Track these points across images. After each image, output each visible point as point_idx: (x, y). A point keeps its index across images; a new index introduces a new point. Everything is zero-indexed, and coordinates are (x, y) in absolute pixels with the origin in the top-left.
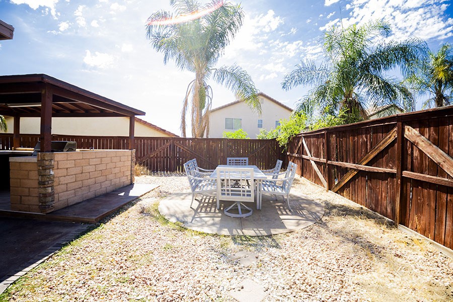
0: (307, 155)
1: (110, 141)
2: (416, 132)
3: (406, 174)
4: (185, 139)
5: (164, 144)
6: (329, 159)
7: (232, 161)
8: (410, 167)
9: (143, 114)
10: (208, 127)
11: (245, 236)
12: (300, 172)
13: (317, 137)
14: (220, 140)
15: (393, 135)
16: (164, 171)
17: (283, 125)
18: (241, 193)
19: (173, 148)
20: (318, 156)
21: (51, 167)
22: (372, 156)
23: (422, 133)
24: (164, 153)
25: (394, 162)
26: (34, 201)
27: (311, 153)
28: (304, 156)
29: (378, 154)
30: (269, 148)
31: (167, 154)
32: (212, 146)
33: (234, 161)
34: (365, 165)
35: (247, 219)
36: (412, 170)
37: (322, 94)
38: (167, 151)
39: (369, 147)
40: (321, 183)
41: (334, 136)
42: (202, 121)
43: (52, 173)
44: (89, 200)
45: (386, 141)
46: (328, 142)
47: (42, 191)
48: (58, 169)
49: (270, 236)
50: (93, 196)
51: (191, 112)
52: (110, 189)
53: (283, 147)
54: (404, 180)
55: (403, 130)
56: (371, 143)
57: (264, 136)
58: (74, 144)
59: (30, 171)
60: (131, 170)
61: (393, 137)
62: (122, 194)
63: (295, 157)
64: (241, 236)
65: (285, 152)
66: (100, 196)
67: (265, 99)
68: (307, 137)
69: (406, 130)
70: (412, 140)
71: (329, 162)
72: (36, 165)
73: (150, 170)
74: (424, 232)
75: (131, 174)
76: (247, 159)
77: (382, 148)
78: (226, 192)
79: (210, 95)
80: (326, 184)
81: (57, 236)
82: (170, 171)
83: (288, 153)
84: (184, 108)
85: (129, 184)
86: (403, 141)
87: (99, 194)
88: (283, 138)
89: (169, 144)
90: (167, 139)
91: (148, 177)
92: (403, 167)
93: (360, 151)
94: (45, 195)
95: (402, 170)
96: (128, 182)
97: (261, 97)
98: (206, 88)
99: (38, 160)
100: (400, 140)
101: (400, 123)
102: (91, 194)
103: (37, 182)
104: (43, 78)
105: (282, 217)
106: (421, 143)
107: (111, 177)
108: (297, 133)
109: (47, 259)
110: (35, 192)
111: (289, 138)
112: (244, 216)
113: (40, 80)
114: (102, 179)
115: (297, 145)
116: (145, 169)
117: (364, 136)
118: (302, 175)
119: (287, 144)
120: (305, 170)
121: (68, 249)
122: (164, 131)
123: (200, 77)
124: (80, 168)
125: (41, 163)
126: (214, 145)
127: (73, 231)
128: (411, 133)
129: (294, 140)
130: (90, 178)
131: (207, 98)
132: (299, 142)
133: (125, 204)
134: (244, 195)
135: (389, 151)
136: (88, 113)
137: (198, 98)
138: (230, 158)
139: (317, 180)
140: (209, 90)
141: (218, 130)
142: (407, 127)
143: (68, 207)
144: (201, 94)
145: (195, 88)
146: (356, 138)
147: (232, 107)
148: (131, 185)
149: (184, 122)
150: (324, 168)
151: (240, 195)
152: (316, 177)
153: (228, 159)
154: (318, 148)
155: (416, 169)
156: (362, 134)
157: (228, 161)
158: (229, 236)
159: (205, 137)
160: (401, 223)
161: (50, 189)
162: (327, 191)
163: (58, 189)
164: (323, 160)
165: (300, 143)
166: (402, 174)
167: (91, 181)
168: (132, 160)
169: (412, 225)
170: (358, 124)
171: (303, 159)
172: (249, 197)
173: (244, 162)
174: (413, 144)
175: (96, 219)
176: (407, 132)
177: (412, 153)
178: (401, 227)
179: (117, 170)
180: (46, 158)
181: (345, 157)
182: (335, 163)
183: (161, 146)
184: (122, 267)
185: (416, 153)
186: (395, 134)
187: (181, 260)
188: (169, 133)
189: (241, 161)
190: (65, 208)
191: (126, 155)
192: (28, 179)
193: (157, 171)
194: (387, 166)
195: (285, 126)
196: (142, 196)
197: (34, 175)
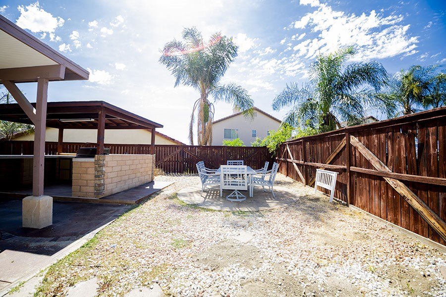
0: (290, 159)
1: (132, 148)
2: (356, 139)
3: (353, 168)
4: (192, 147)
5: (175, 150)
6: (305, 161)
7: (231, 164)
8: (354, 163)
9: (161, 126)
10: (211, 136)
11: (241, 211)
12: (286, 173)
13: (297, 144)
14: (221, 147)
15: (344, 142)
16: (175, 172)
17: (272, 135)
18: (238, 183)
19: (183, 153)
20: (298, 159)
21: (103, 166)
22: (332, 158)
23: (360, 141)
24: (175, 158)
25: (345, 161)
26: (91, 190)
27: (293, 157)
28: (288, 160)
29: (336, 156)
30: (261, 154)
31: (178, 159)
32: (214, 152)
33: (233, 164)
34: (329, 164)
35: (242, 202)
36: (356, 166)
37: (304, 109)
38: (178, 156)
39: (330, 151)
40: (301, 181)
41: (308, 143)
42: (206, 133)
43: (104, 169)
44: (125, 191)
45: (340, 146)
46: (305, 148)
47: (98, 182)
48: (107, 167)
49: (258, 211)
50: (127, 188)
51: (197, 124)
52: (138, 184)
53: (273, 152)
54: (352, 173)
55: (349, 138)
56: (332, 148)
57: (258, 143)
58: (108, 150)
59: (88, 168)
60: (152, 170)
61: (344, 143)
62: (148, 187)
63: (282, 161)
64: (238, 211)
65: (274, 157)
66: (131, 189)
67: (258, 113)
68: (291, 144)
69: (351, 138)
70: (355, 145)
71: (306, 163)
72: (93, 164)
73: (164, 171)
74: (363, 207)
75: (152, 174)
76: (243, 161)
77: (338, 151)
78: (227, 183)
79: (212, 111)
80: (304, 180)
81: (112, 212)
82: (180, 172)
83: (277, 158)
84: (192, 121)
85: (150, 181)
86: (350, 146)
87: (131, 187)
88: (272, 146)
89: (179, 150)
90: (177, 147)
91: (164, 176)
92: (351, 165)
93: (325, 154)
94: (100, 185)
95: (350, 166)
96: (150, 180)
97: (255, 111)
98: (209, 105)
99: (95, 160)
100: (347, 146)
101: (347, 134)
102: (126, 187)
103: (94, 176)
104: (102, 104)
105: (267, 201)
106: (359, 147)
107: (139, 175)
108: (283, 141)
109: (112, 223)
110: (92, 183)
111: (277, 145)
112: (240, 200)
113: (101, 105)
114: (133, 176)
115: (284, 151)
116: (161, 171)
117: (327, 143)
118: (287, 175)
119: (276, 150)
120: (289, 171)
121: (123, 218)
122: (173, 140)
123: (204, 96)
124: (120, 167)
125: (97, 163)
126: (216, 152)
127: (122, 209)
128: (354, 140)
129: (281, 147)
130: (126, 175)
131: (210, 113)
132: (284, 148)
133: (152, 194)
134: (240, 185)
135: (343, 153)
136: (118, 126)
137: (202, 114)
138: (229, 161)
139: (298, 178)
140: (212, 107)
141: (218, 139)
142: (351, 136)
143: (112, 195)
144: (206, 110)
145: (200, 105)
146: (322, 145)
147: (230, 119)
148: (152, 182)
149: (191, 133)
150: (303, 168)
151: (237, 185)
152: (298, 175)
153: (228, 161)
154: (298, 153)
155: (357, 165)
156: (326, 142)
157: (228, 163)
158: (230, 212)
159: (208, 145)
160: (351, 204)
161: (102, 180)
162: (305, 186)
163: (107, 181)
164: (301, 162)
165: (286, 149)
166: (350, 169)
167: (126, 177)
168: (153, 163)
169: (357, 204)
170: (323, 135)
171: (288, 162)
172: (243, 187)
173: (240, 163)
174: (355, 148)
175: (136, 202)
176: (351, 140)
177: (355, 154)
178: (351, 206)
179: (142, 170)
180: (101, 159)
181: (316, 160)
182: (310, 164)
183: (172, 152)
184: (162, 226)
185: (357, 155)
186: (345, 141)
187: (200, 223)
188: (177, 142)
189: (238, 163)
190: (110, 195)
191: (149, 159)
192: (87, 174)
193: (170, 173)
194: (342, 164)
195: (273, 136)
196: (163, 189)
197: (92, 171)
